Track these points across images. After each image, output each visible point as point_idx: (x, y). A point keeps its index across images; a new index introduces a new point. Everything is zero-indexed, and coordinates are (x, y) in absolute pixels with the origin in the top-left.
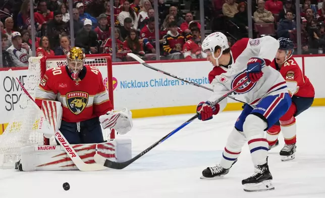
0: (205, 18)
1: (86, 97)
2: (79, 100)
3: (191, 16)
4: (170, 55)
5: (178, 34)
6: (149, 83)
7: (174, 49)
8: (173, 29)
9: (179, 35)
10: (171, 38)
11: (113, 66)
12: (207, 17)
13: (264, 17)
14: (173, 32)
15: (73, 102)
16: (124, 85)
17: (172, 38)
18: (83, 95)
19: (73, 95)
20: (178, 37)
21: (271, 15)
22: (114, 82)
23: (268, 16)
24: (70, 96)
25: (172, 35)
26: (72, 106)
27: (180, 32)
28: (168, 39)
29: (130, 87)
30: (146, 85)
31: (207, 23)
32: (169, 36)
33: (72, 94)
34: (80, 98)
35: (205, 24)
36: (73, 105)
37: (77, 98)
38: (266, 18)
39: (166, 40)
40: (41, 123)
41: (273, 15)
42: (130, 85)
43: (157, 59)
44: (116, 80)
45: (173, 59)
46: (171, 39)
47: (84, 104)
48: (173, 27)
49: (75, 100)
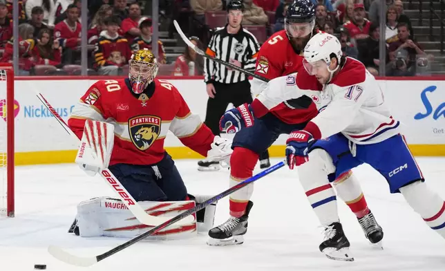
0: (160, 13)
1: (158, 124)
2: (147, 129)
3: (137, 9)
4: (103, 68)
5: (117, 35)
6: (68, 111)
7: (110, 59)
8: (111, 28)
9: (119, 38)
10: (106, 41)
11: (15, 82)
12: (163, 12)
13: (252, 15)
14: (111, 33)
15: (139, 132)
16: (30, 112)
17: (109, 42)
18: (153, 121)
19: (139, 121)
20: (117, 39)
21: (263, 12)
22: (15, 107)
23: (259, 14)
24: (135, 124)
25: (108, 37)
26: (138, 138)
27: (119, 33)
28: (102, 42)
29: (38, 116)
30: (64, 114)
31: (162, 21)
32: (104, 38)
33: (137, 121)
34: (149, 126)
35: (159, 22)
36: (139, 136)
37: (145, 126)
38: (255, 17)
39: (99, 45)
40: (82, 150)
41: (266, 13)
42: (39, 113)
43: (83, 74)
44: (17, 104)
45: (107, 75)
46: (107, 44)
47: (155, 135)
48: (112, 25)
49: (142, 129)
